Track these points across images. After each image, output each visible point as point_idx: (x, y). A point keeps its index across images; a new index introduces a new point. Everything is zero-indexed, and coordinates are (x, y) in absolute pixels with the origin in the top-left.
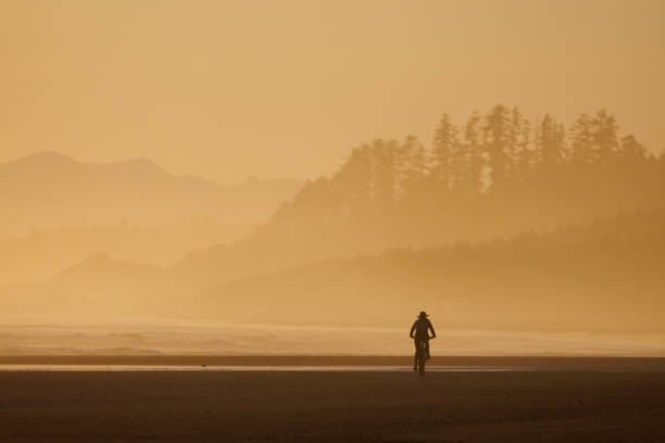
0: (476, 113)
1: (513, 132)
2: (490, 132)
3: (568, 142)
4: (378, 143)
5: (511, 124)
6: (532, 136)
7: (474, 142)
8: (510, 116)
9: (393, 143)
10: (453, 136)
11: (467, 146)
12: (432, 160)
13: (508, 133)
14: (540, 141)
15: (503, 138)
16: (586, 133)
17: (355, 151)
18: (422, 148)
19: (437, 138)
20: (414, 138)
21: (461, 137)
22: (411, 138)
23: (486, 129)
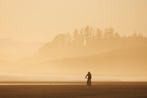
0: (83, 28)
1: (91, 32)
2: (86, 32)
3: (103, 34)
4: (61, 34)
5: (90, 30)
6: (95, 33)
7: (82, 34)
8: (90, 28)
9: (64, 34)
10: (77, 33)
11: (81, 35)
12: (73, 38)
13: (90, 32)
14: (97, 34)
15: (89, 33)
16: (107, 32)
17: (56, 36)
18: (71, 36)
19: (74, 33)
20: (69, 33)
21: (79, 33)
22: (68, 33)
23: (85, 31)
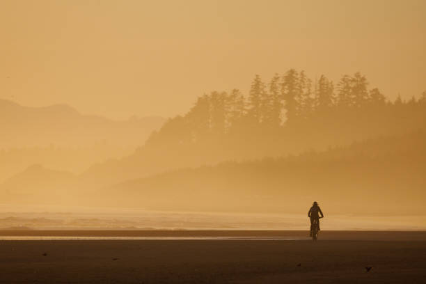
0: (277, 74)
1: (300, 87)
2: (286, 87)
3: (336, 93)
4: (214, 94)
5: (299, 82)
6: (313, 89)
7: (276, 93)
8: (299, 76)
9: (225, 93)
10: (262, 89)
11: (271, 96)
12: (249, 104)
13: (297, 87)
14: (318, 92)
15: (294, 91)
16: (348, 87)
17: (200, 99)
18: (242, 97)
19: (252, 91)
20: (238, 91)
21: (267, 90)
22: (235, 91)
23: (284, 85)
